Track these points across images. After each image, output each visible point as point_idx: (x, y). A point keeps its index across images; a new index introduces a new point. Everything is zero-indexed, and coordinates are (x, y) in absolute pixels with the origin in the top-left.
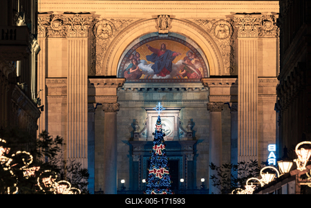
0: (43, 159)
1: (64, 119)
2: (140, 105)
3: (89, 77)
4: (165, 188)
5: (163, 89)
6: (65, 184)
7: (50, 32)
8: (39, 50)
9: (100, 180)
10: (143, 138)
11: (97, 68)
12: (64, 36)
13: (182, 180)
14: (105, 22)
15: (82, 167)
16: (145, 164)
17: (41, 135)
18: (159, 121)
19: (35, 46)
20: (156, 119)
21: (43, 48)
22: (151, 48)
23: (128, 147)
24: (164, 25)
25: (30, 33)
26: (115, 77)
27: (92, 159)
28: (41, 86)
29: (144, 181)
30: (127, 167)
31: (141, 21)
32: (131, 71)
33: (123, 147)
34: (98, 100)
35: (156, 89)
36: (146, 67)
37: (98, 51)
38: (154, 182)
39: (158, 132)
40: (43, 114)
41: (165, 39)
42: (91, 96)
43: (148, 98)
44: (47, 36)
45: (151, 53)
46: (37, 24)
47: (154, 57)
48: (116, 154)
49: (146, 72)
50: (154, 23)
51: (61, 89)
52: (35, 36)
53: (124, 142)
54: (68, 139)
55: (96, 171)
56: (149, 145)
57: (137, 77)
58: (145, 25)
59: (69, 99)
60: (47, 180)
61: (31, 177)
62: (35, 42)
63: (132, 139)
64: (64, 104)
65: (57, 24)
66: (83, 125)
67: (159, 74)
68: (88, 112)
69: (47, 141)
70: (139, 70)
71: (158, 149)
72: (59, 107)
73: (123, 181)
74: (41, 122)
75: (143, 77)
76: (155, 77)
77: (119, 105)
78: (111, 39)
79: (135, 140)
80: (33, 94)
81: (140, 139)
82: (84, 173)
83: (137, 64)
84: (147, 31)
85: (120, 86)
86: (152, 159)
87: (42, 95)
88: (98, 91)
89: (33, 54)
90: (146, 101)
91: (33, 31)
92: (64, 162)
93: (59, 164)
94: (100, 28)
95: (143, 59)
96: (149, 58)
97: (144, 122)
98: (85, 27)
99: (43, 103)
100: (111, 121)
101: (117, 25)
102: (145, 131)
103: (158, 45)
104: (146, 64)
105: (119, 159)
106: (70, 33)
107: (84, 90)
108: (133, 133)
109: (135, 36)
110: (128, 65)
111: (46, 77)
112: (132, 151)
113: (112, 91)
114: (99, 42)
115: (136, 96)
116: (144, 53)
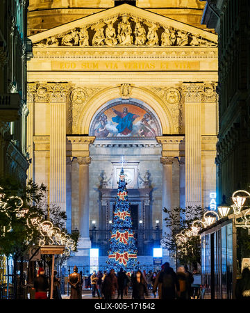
0: (31, 204)
1: (48, 170)
2: (107, 158)
3: (67, 135)
4: (127, 228)
5: (125, 145)
6: (49, 224)
7: (37, 98)
8: (28, 113)
9: (76, 221)
10: (109, 187)
11: (74, 128)
12: (48, 101)
13: (141, 222)
14: (79, 90)
15: (61, 210)
16: (111, 208)
17: (29, 183)
18: (122, 172)
19: (24, 110)
20: (120, 171)
21: (31, 111)
22: (115, 112)
23: (98, 194)
24: (126, 92)
25: (20, 99)
26: (87, 135)
27: (70, 204)
28: (30, 143)
29: (110, 222)
30: (97, 210)
31: (108, 88)
32: (100, 130)
33: (94, 193)
34: (74, 154)
35: (120, 145)
36: (112, 127)
37: (74, 113)
38: (119, 223)
39: (122, 181)
40: (31, 165)
41: (127, 104)
42: (69, 151)
43: (114, 153)
44: (34, 101)
45: (115, 115)
46: (26, 92)
47: (118, 119)
48: (89, 199)
49: (112, 131)
50: (118, 90)
51: (45, 146)
52: (25, 102)
53: (94, 189)
54: (50, 186)
55: (73, 214)
56: (114, 192)
57: (105, 135)
58: (111, 92)
59: (51, 154)
60: (34, 221)
61: (22, 218)
62: (24, 106)
63: (100, 187)
64: (48, 158)
65: (42, 91)
66: (63, 175)
67: (122, 133)
68: (67, 164)
69: (34, 188)
70: (106, 130)
71: (122, 196)
72: (44, 160)
73: (94, 222)
74: (29, 172)
75: (110, 135)
76: (119, 135)
77: (90, 159)
78: (84, 104)
79: (103, 187)
80: (23, 150)
81: (107, 187)
82: (63, 215)
83: (105, 124)
84: (112, 97)
85: (92, 142)
86: (117, 204)
87: (30, 150)
88: (74, 147)
89: (24, 117)
90: (112, 155)
91: (23, 97)
92: (48, 206)
93: (43, 208)
94: (75, 95)
95: (109, 120)
96: (114, 119)
97: (110, 173)
98: (64, 94)
99: (31, 157)
100: (85, 171)
101: (89, 92)
102: (111, 181)
103: (121, 109)
104: (112, 124)
105: (91, 203)
106: (52, 99)
107: (63, 146)
108: (102, 182)
109: (103, 101)
110: (97, 125)
111: (34, 136)
112: (101, 197)
113: (85, 147)
114: (75, 106)
115: (104, 151)
116: (111, 116)
